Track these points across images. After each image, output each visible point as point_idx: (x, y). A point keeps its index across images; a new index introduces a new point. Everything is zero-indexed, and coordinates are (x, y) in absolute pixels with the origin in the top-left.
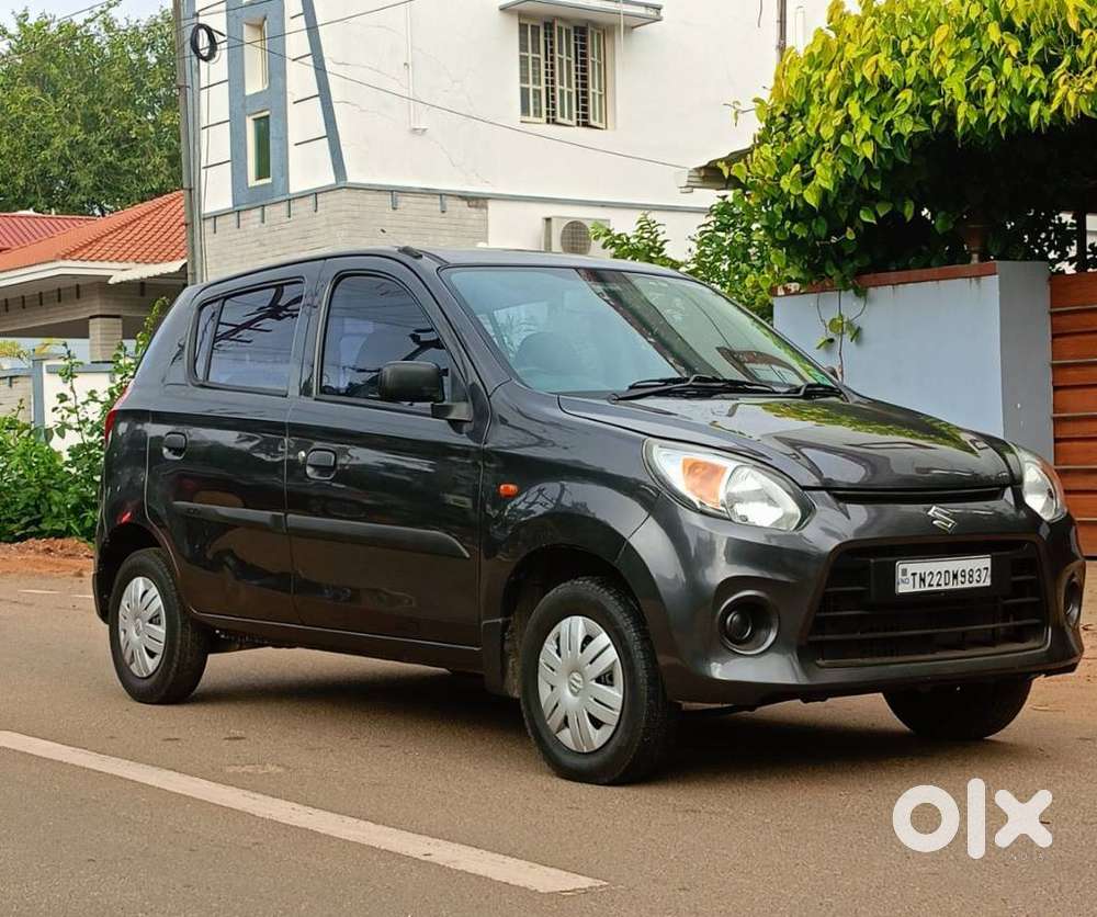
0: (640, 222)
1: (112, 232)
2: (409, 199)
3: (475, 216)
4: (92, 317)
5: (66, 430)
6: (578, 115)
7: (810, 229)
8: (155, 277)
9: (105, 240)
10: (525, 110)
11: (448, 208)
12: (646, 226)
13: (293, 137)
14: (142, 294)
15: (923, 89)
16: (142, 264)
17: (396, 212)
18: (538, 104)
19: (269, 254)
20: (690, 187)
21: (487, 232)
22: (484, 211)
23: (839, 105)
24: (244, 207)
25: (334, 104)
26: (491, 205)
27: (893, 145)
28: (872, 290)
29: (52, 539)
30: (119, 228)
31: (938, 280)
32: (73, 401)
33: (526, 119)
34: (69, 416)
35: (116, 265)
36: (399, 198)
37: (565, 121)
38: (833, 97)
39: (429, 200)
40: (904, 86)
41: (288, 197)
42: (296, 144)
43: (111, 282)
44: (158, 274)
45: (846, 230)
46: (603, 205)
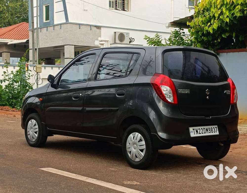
0: (156, 35)
1: (8, 32)
2: (83, 26)
3: (98, 31)
4: (3, 52)
5: (6, 81)
6: (122, 8)
7: (208, 39)
8: (20, 43)
9: (6, 34)
10: (110, 6)
11: (92, 29)
12: (157, 36)
13: (55, 11)
14: (15, 47)
15: (242, 5)
16: (16, 40)
17: (80, 29)
18: (113, 5)
19: (48, 39)
20: (169, 27)
21: (101, 35)
22: (100, 30)
23: (220, 8)
24: (42, 27)
25: (66, 3)
26: (102, 28)
27: (233, 19)
28: (221, 54)
29: (2, 106)
30: (10, 31)
31: (239, 52)
32: (7, 73)
33: (110, 8)
34: (6, 77)
35: (9, 40)
36: (81, 26)
37: (119, 9)
38: (219, 7)
39: (88, 27)
40: (238, 4)
41: (53, 25)
42: (56, 13)
43: (8, 44)
44: (20, 42)
45: (218, 39)
46: (127, 29)
